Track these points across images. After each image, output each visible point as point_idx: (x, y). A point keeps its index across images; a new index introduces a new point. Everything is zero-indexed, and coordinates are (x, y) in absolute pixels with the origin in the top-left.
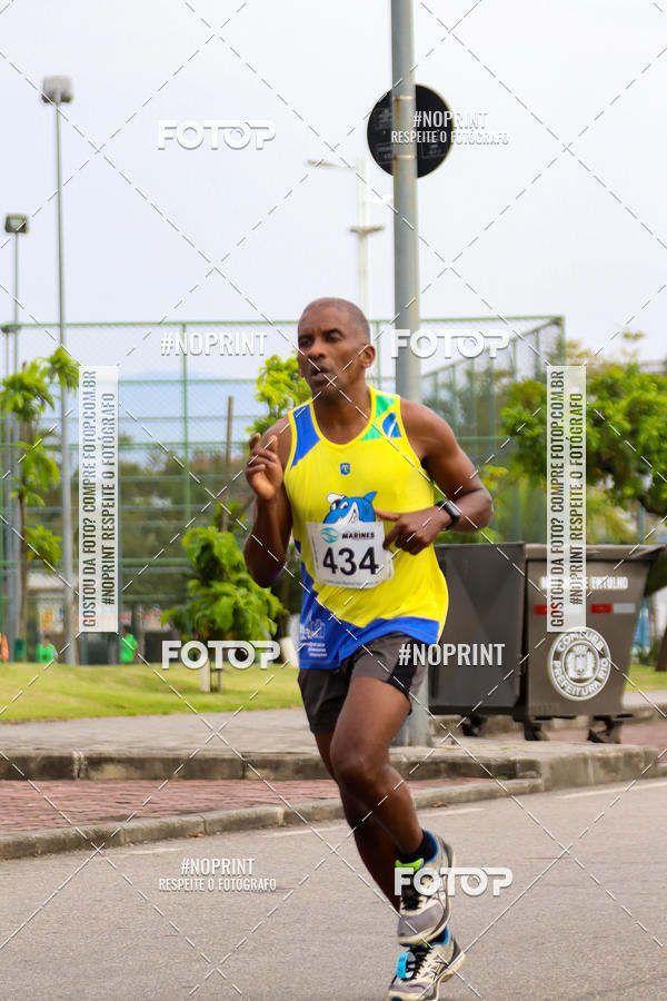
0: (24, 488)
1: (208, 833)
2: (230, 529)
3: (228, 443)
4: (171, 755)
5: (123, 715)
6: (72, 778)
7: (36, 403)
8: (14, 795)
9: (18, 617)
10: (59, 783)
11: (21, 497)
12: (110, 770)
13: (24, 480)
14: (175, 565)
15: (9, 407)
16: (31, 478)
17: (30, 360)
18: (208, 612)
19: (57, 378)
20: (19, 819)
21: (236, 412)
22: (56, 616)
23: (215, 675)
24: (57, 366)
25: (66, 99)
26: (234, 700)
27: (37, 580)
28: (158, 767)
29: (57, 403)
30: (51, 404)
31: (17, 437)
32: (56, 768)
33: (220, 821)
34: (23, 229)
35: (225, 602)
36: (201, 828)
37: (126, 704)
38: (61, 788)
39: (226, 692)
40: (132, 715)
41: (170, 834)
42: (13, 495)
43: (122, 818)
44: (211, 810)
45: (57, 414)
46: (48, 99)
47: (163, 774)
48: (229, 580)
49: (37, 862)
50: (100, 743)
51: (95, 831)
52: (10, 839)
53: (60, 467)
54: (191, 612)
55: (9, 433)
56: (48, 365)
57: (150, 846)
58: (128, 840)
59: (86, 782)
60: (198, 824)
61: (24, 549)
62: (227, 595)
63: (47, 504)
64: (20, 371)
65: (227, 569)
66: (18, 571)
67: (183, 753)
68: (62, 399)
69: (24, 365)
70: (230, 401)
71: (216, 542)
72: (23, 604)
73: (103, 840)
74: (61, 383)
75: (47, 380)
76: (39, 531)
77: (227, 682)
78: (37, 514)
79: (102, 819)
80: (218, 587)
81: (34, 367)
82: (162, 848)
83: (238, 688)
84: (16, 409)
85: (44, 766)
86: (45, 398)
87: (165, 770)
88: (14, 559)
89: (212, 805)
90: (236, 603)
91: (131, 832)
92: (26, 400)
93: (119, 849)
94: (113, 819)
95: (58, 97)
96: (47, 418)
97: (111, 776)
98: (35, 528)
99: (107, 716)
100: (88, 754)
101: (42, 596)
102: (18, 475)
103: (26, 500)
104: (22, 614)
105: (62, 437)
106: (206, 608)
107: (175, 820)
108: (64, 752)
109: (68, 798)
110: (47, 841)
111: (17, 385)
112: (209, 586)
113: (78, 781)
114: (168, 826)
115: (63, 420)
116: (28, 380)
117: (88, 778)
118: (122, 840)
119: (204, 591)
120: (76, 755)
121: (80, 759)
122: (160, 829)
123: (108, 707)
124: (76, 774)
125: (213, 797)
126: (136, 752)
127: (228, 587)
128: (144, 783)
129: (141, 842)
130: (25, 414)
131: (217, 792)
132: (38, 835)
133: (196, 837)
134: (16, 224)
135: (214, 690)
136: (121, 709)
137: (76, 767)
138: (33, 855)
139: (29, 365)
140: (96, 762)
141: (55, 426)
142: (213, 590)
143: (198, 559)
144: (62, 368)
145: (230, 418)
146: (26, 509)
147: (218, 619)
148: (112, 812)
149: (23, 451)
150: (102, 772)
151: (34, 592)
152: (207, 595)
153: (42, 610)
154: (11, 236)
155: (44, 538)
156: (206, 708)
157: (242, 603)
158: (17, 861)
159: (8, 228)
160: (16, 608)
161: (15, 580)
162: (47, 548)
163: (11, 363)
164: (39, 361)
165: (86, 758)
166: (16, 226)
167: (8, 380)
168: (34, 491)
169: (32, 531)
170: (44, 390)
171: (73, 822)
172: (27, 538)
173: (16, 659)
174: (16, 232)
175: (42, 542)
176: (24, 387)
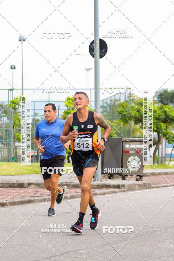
0: (14, 125)
5: (35, 174)
7: (17, 106)
8: (12, 191)
9: (13, 152)
10: (21, 189)
11: (14, 127)
12: (32, 186)
13: (14, 123)
15: (11, 107)
16: (16, 122)
17: (16, 97)
20: (13, 197)
25: (24, 40)
27: (17, 144)
28: (43, 185)
31: (13, 113)
32: (21, 186)
34: (15, 68)
38: (22, 190)
42: (12, 126)
43: (35, 197)
46: (20, 40)
47: (44, 187)
49: (16, 206)
50: (30, 180)
52: (11, 201)
55: (11, 112)
57: (41, 203)
59: (27, 189)
61: (14, 138)
64: (13, 99)
66: (13, 142)
69: (14, 98)
70: (59, 106)
72: (14, 149)
73: (30, 202)
75: (19, 101)
76: (17, 134)
79: (30, 197)
81: (17, 98)
82: (43, 203)
84: (13, 107)
85: (18, 185)
86: (19, 105)
88: (12, 139)
91: (37, 200)
92: (15, 105)
94: (33, 197)
95: (22, 40)
96: (20, 109)
97: (33, 187)
98: (17, 133)
99: (32, 174)
100: (28, 183)
101: (18, 147)
102: (13, 122)
103: (15, 127)
104: (14, 152)
108: (23, 182)
109: (23, 192)
110: (18, 202)
111: (13, 102)
114: (45, 198)
116: (15, 101)
117: (27, 188)
118: (35, 201)
120: (25, 183)
122: (43, 199)
123: (32, 172)
124: (25, 187)
126: (38, 182)
128: (40, 189)
129: (39, 202)
130: (15, 108)
132: (17, 200)
134: (13, 67)
136: (35, 172)
137: (25, 185)
138: (16, 205)
139: (15, 98)
140: (29, 184)
145: (59, 109)
146: (15, 129)
148: (33, 195)
149: (14, 117)
150: (31, 186)
151: (16, 147)
153: (18, 151)
155: (18, 135)
158: (12, 206)
159: (11, 68)
160: (12, 150)
161: (12, 144)
162: (19, 137)
163: (12, 97)
164: (18, 97)
165: (27, 183)
166: (13, 68)
167: (11, 101)
168: (16, 125)
169: (16, 134)
170: (19, 104)
171: (24, 197)
172: (15, 135)
173: (12, 162)
174: (13, 69)
175: (18, 136)
176: (14, 103)
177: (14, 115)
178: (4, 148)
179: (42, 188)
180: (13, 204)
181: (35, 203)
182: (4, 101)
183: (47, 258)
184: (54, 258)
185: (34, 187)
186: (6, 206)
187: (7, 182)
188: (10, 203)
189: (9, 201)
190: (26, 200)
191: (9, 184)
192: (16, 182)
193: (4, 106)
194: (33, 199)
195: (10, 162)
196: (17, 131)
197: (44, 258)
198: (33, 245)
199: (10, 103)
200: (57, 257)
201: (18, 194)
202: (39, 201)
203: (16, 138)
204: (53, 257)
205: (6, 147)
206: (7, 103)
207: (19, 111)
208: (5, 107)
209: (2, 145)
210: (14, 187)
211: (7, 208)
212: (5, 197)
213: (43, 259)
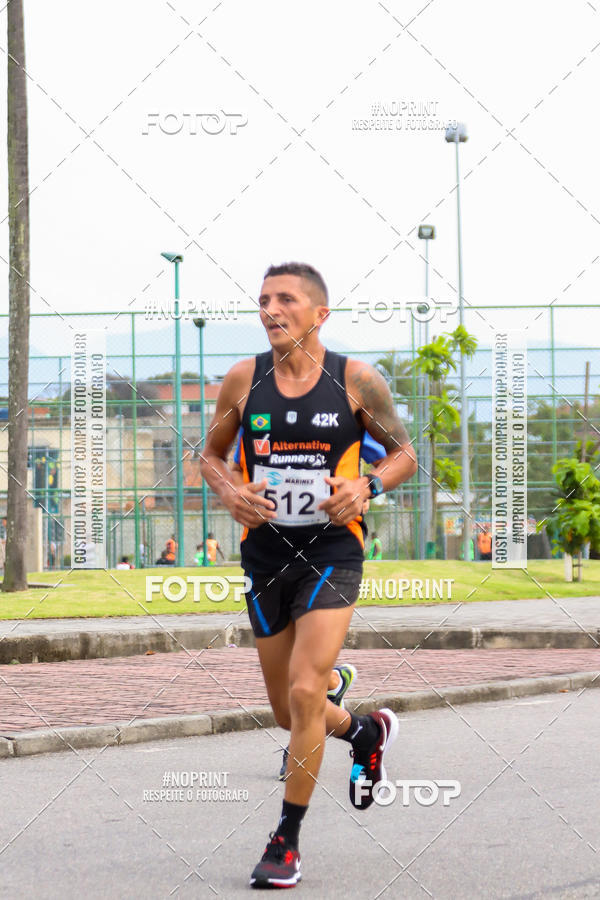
0: (434, 430)
1: (573, 690)
2: (588, 460)
3: (586, 396)
4: (545, 630)
5: (510, 599)
6: (471, 648)
7: (443, 366)
8: (429, 660)
9: (428, 525)
10: (462, 651)
11: (432, 436)
12: (500, 642)
13: (434, 424)
14: (545, 486)
15: (423, 369)
16: (439, 422)
17: (438, 335)
18: (571, 522)
19: (459, 348)
20: (432, 679)
21: (591, 372)
22: (456, 523)
23: (576, 569)
24: (459, 339)
25: (463, 139)
26: (591, 588)
27: (443, 497)
28: (535, 639)
29: (458, 366)
30: (455, 368)
31: (428, 392)
32: (460, 640)
33: (582, 680)
34: (432, 236)
35: (583, 516)
36: (568, 685)
37: (511, 592)
38: (463, 655)
39: (584, 582)
40: (515, 599)
41: (544, 690)
42: (427, 435)
43: (509, 678)
44: (575, 672)
45: (459, 374)
46: (449, 140)
47: (538, 644)
48: (586, 499)
49: (446, 711)
50: (492, 621)
51: (490, 689)
52: (426, 694)
53: (460, 412)
54: (559, 522)
55: (421, 387)
56: (452, 338)
57: (531, 698)
58: (514, 694)
59: (481, 650)
60: (565, 683)
61: (434, 475)
62: (585, 509)
63: (451, 441)
64: (430, 342)
65: (585, 490)
66: (429, 490)
67: (554, 629)
68: (461, 362)
69: (434, 338)
70: (588, 364)
71: (577, 470)
72: (433, 516)
73: (494, 695)
74: (461, 351)
75: (451, 349)
76: (444, 462)
77: (584, 574)
78: (442, 448)
79: (494, 679)
80: (578, 504)
81: (442, 340)
82: (539, 701)
83: (592, 579)
84: (428, 372)
85: (451, 639)
86: (449, 363)
87: (540, 641)
88: (426, 481)
89: (576, 668)
90: (591, 516)
91: (516, 689)
92: (436, 364)
93: (506, 702)
94: (502, 678)
95: (458, 139)
96: (451, 377)
97: (501, 646)
98: (442, 459)
99: (497, 600)
100: (484, 629)
101: (446, 509)
102: (429, 423)
103: (436, 439)
104: (432, 524)
105: (462, 391)
106: (570, 519)
107: (548, 680)
108: (465, 628)
109: (469, 663)
110: (453, 695)
111: (429, 353)
112: (572, 503)
113: (475, 650)
114: (543, 684)
115: (462, 378)
116: (437, 350)
117: (483, 647)
118: (509, 695)
119: (568, 507)
120: (474, 630)
121: (477, 634)
122: (537, 687)
123: (497, 593)
124: (474, 644)
125: (576, 662)
126: (518, 628)
127: (585, 504)
128: (525, 651)
129: (523, 696)
130: (435, 374)
131: (579, 658)
132: (446, 691)
133: (564, 692)
134: (426, 232)
135: (575, 580)
136: (507, 594)
137: (474, 639)
138: (443, 706)
139: (437, 339)
140: (489, 635)
141: (457, 383)
142: (575, 506)
143: (564, 482)
144: (462, 340)
145: (587, 376)
146: (436, 445)
147: (579, 527)
148: (502, 673)
149: (433, 403)
150: (494, 642)
151: (441, 505)
152: (571, 510)
153: (446, 518)
154: (423, 241)
155: (449, 467)
156: (569, 594)
157: (596, 515)
158: (431, 711)
159: (421, 236)
160: (427, 518)
161: (426, 497)
162: (451, 474)
163: (423, 336)
164: (445, 335)
165: (482, 633)
166: (426, 234)
167: (422, 349)
168: (442, 432)
169: (440, 462)
170: (449, 357)
171: (473, 681)
172: (436, 466)
173: (428, 557)
174: (426, 238)
175: (448, 470)
176: (435, 355)
177: (434, 398)
178: (399, 510)
179: (533, 648)
180: (435, 703)
181: (508, 698)
182: (397, 349)
183: (557, 889)
184: (581, 890)
185: (506, 645)
186: (410, 709)
187: (413, 629)
188: (424, 699)
189: (420, 693)
190: (480, 691)
191: (419, 634)
192: (442, 629)
193: (397, 366)
194: (500, 685)
195: (420, 558)
196: (442, 453)
197: (545, 890)
198: (506, 845)
199: (417, 356)
200: (591, 887)
201: (452, 668)
202: (523, 693)
203: (441, 477)
204: (575, 885)
205: (406, 506)
206: (407, 357)
207: (448, 382)
208: (401, 368)
209: (392, 502)
210: (437, 646)
211: (414, 719)
212: (406, 679)
213: (543, 892)
